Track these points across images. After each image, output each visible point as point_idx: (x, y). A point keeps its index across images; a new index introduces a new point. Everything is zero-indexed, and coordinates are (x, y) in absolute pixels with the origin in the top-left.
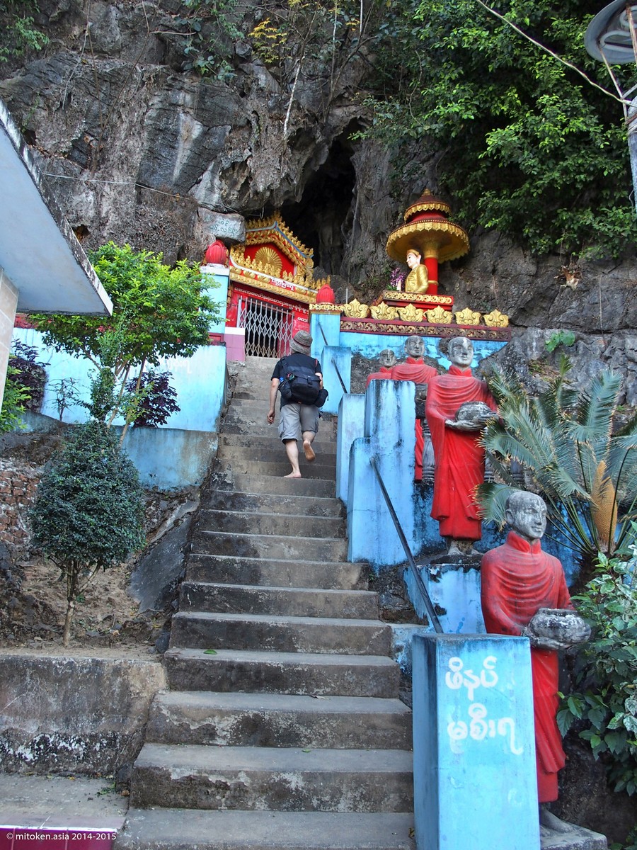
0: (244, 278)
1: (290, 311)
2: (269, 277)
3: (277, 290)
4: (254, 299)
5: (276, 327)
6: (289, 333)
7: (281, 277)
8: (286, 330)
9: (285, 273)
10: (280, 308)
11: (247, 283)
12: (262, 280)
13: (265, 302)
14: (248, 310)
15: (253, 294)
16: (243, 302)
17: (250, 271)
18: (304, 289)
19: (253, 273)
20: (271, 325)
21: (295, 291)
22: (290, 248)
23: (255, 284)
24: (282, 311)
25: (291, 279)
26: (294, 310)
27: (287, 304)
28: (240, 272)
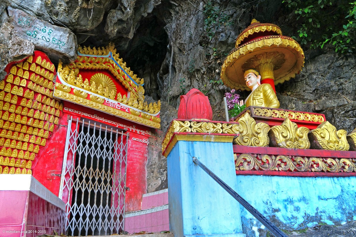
0: (75, 97)
1: (125, 132)
2: (103, 97)
3: (112, 111)
4: (87, 119)
5: (111, 148)
6: (124, 153)
7: (116, 99)
8: (122, 150)
9: (119, 95)
10: (115, 128)
11: (78, 103)
12: (96, 100)
13: (99, 123)
14: (80, 131)
15: (86, 115)
16: (74, 122)
17: (81, 90)
18: (138, 111)
19: (85, 92)
20: (105, 146)
21: (129, 112)
22: (124, 76)
23: (88, 104)
24: (117, 132)
25: (125, 101)
26: (129, 130)
27: (121, 125)
28: (70, 90)
